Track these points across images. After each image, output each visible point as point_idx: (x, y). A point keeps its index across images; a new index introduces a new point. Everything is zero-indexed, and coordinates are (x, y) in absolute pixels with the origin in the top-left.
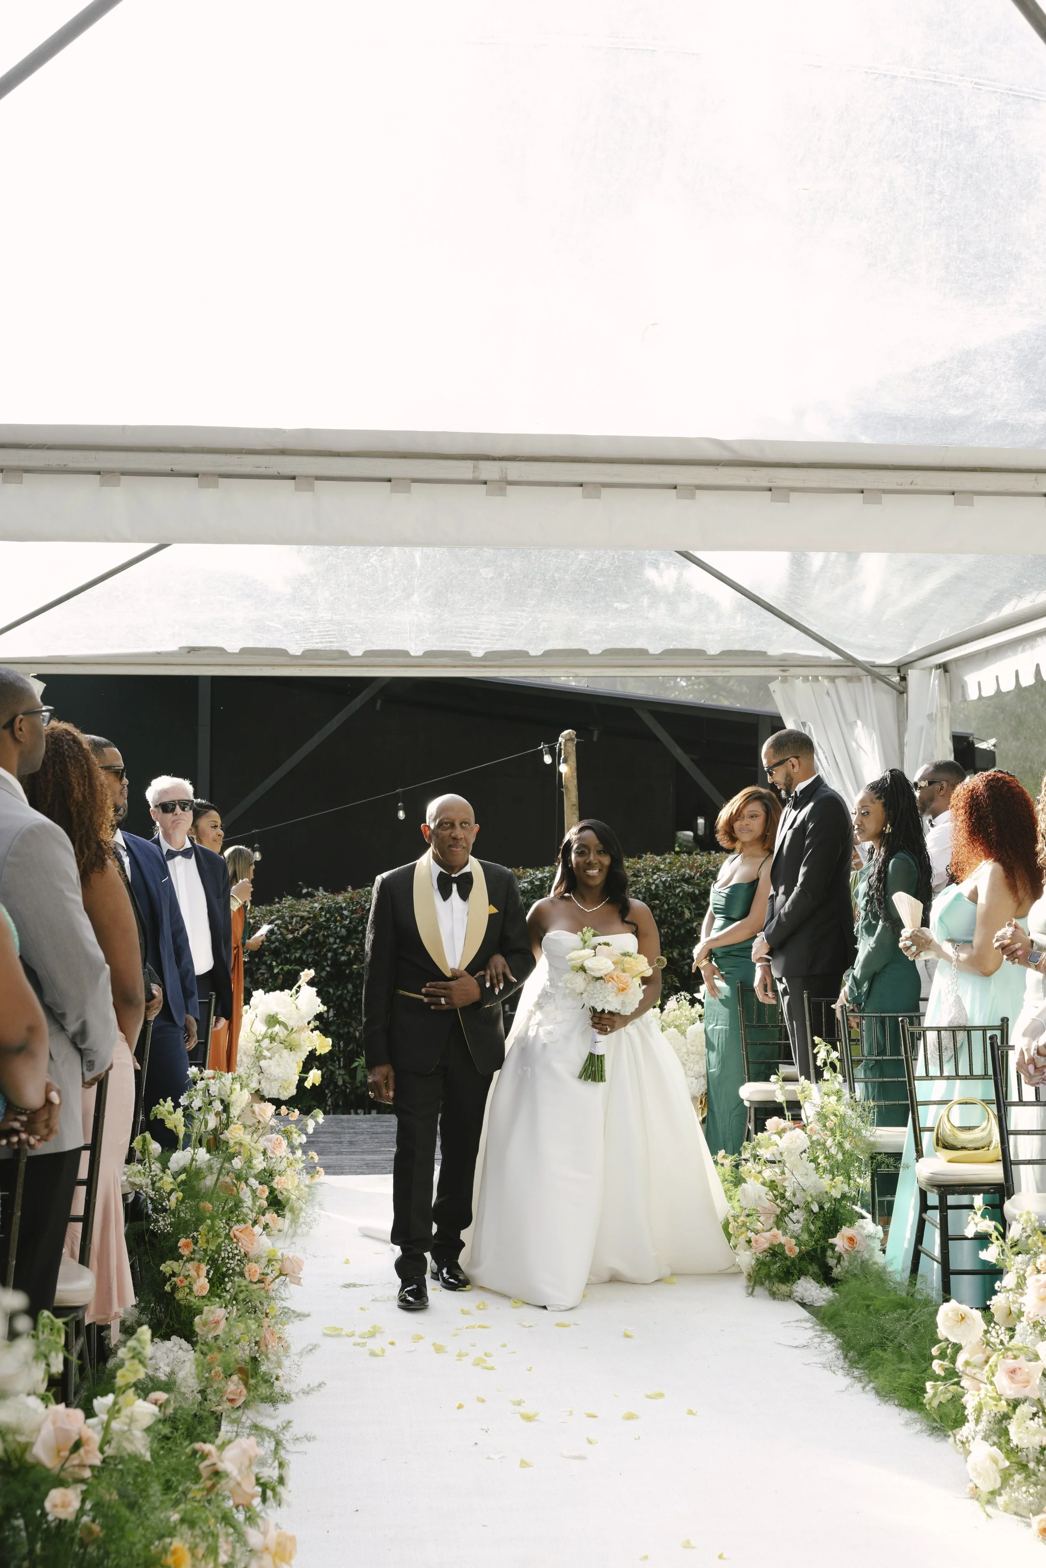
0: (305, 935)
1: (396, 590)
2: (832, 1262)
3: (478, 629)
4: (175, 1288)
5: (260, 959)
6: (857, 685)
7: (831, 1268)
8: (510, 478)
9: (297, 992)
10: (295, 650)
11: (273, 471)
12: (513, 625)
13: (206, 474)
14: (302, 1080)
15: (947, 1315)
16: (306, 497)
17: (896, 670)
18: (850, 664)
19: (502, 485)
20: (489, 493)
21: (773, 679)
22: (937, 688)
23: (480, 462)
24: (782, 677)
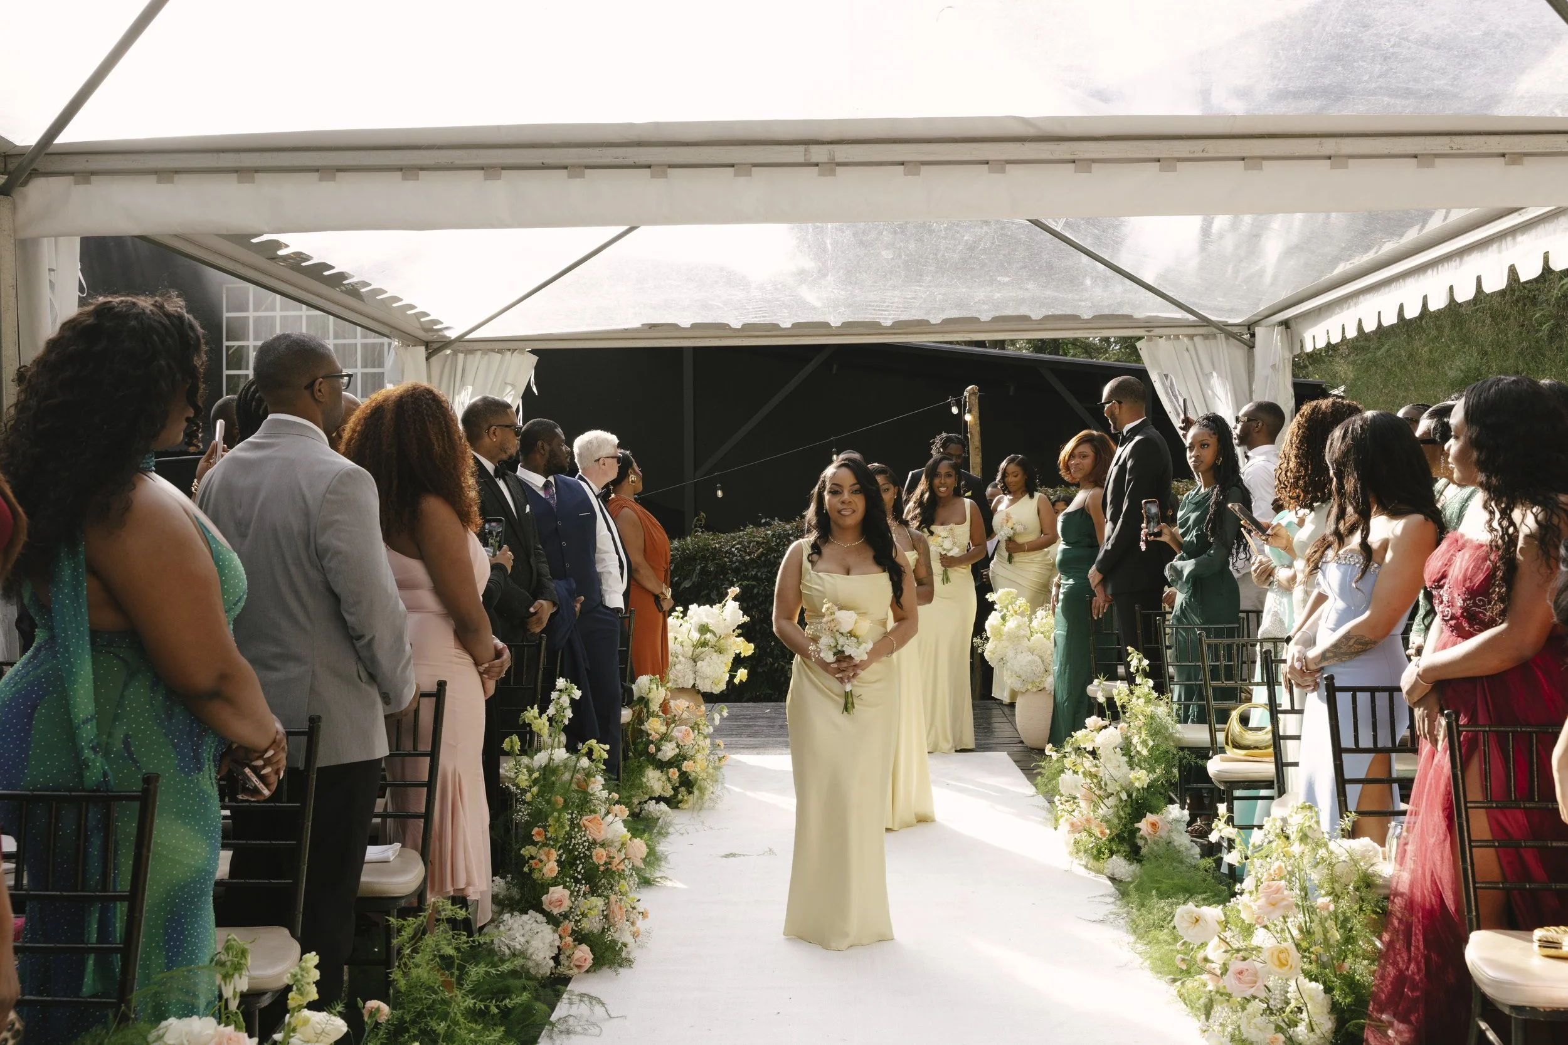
0: (759, 557)
2: (1140, 843)
3: (884, 302)
4: (531, 870)
6: (1213, 342)
7: (1140, 848)
8: (837, 160)
9: (725, 605)
10: (736, 324)
11: (630, 161)
12: (914, 298)
13: (574, 166)
14: (732, 677)
15: (1182, 916)
16: (659, 184)
17: (1246, 328)
18: (1204, 324)
19: (832, 166)
20: (821, 174)
21: (1140, 338)
22: (1279, 344)
23: (811, 146)
24: (1148, 336)
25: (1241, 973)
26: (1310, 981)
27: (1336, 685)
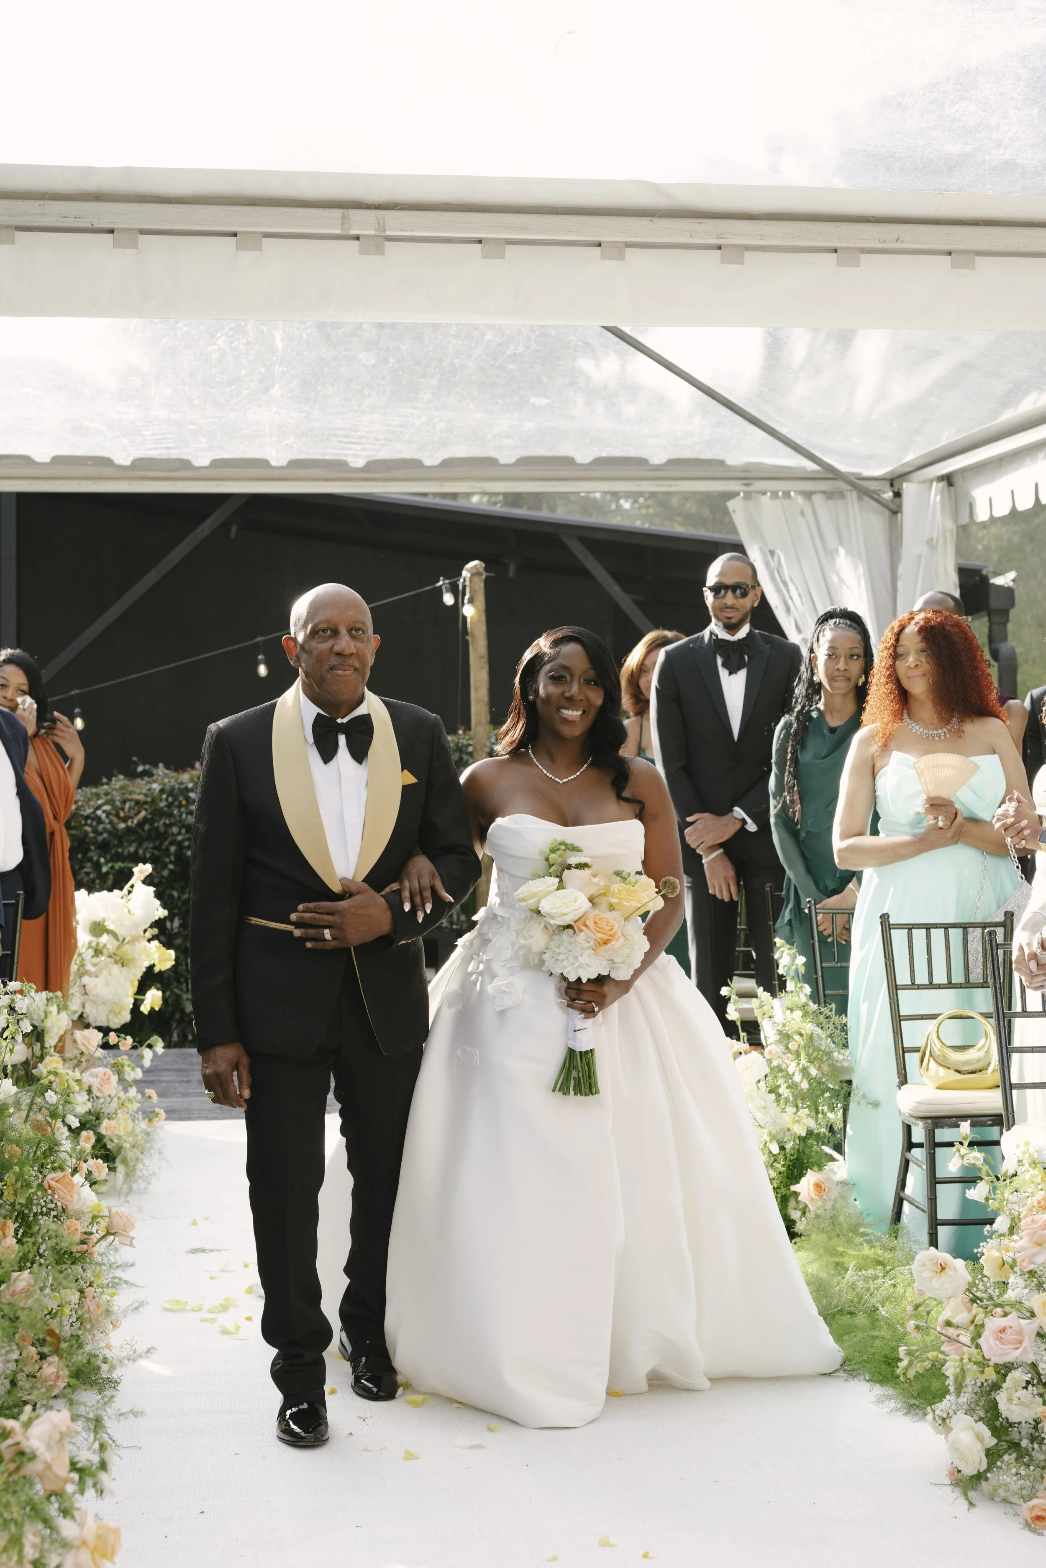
0: (141, 824)
1: (251, 381)
3: (357, 431)
5: (85, 854)
6: (839, 503)
8: (388, 233)
9: (130, 892)
10: (123, 459)
11: (84, 222)
12: (402, 426)
14: (137, 1004)
15: (924, 1265)
16: (127, 256)
17: (888, 484)
18: (830, 476)
19: (379, 241)
20: (363, 252)
21: (733, 495)
22: (938, 506)
23: (351, 211)
24: (744, 492)
25: (1003, 1331)
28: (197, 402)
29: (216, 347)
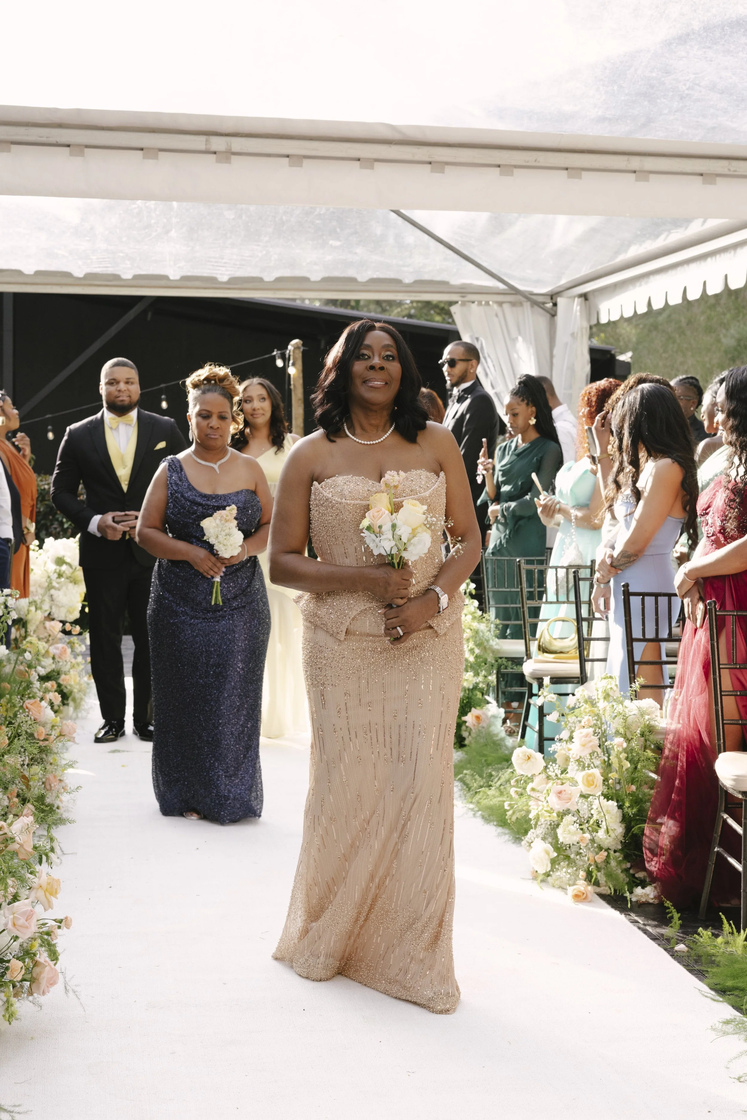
1: (158, 227)
2: (466, 733)
3: (223, 259)
6: (519, 309)
7: (465, 737)
8: (233, 150)
10: (79, 273)
11: (52, 140)
12: (251, 256)
15: (519, 756)
16: (77, 161)
17: (549, 298)
18: (513, 292)
19: (228, 155)
20: (218, 161)
21: (454, 303)
22: (578, 314)
23: (211, 137)
24: (462, 301)
25: (560, 792)
26: (608, 801)
27: (630, 591)
28: (124, 239)
29: (136, 206)
